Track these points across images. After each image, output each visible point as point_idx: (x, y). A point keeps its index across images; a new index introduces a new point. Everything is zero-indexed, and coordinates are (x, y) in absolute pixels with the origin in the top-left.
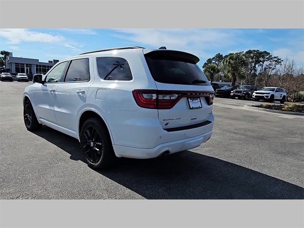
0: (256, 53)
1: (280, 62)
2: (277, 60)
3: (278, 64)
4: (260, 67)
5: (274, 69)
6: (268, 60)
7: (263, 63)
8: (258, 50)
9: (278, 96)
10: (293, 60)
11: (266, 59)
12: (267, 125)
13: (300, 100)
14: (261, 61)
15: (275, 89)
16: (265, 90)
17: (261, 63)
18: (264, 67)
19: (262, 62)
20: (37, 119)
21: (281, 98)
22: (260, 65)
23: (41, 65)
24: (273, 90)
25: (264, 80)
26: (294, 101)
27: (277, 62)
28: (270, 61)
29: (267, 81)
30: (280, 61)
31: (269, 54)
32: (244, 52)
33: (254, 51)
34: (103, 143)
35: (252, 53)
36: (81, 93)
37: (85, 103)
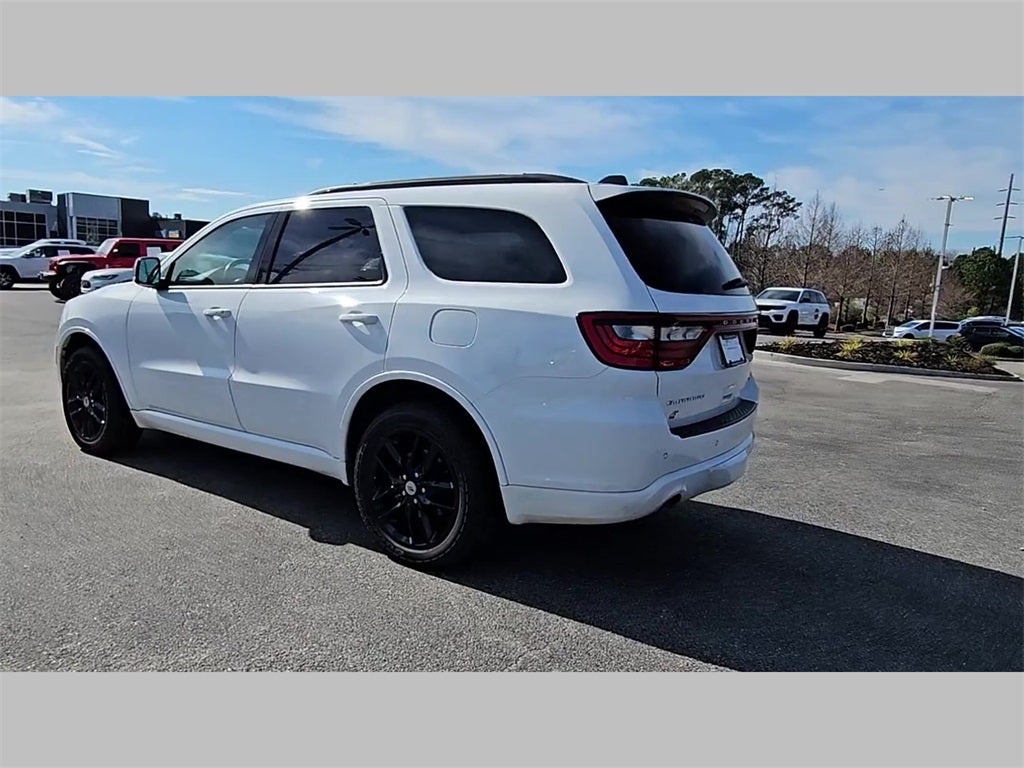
0: (722, 178)
1: (792, 210)
2: (783, 203)
3: (788, 215)
4: (736, 224)
5: (775, 231)
6: (759, 202)
7: (744, 213)
8: (727, 171)
9: (808, 314)
10: (834, 204)
11: (752, 198)
12: (824, 406)
13: (855, 325)
14: (737, 206)
15: (799, 293)
16: (770, 298)
17: (736, 211)
18: (746, 223)
19: (739, 206)
20: (132, 412)
21: (816, 322)
22: (736, 218)
23: (13, 213)
24: (793, 297)
25: (754, 266)
26: (838, 328)
27: (785, 208)
28: (764, 205)
29: (764, 269)
30: (791, 205)
31: (761, 182)
32: (688, 177)
33: (717, 171)
34: (461, 483)
35: (711, 179)
36: (361, 324)
37: (382, 357)
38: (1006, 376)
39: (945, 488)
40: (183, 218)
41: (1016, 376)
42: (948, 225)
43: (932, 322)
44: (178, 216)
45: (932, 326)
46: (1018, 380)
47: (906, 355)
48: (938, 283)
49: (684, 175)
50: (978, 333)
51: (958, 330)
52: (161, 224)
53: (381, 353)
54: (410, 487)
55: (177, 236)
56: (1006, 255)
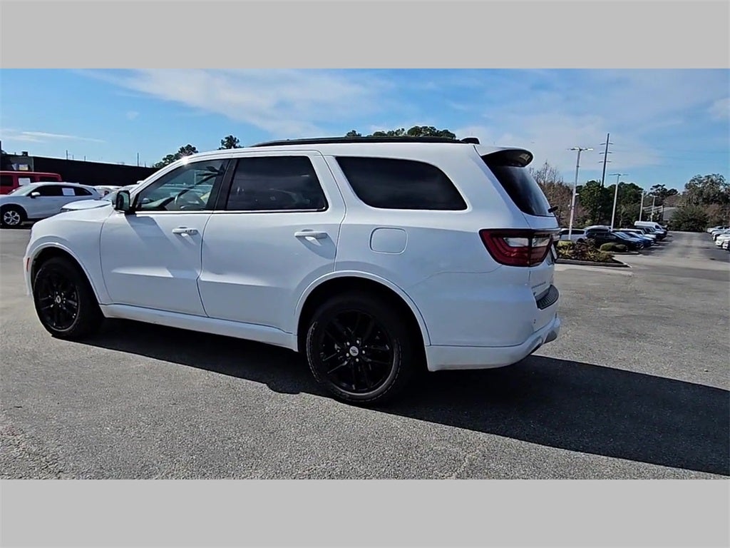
0: (429, 133)
8: (432, 128)
20: (101, 306)
32: (406, 131)
34: (396, 345)
35: (422, 133)
36: (313, 238)
37: (332, 261)
38: (620, 265)
39: (642, 336)
40: (29, 155)
41: (625, 264)
42: (578, 166)
43: (570, 230)
44: (26, 153)
45: (570, 232)
46: (626, 266)
47: (567, 252)
48: (573, 205)
49: (403, 130)
50: (598, 236)
51: (585, 234)
52: (11, 159)
53: (332, 258)
54: (354, 351)
55: (27, 169)
56: (606, 186)
